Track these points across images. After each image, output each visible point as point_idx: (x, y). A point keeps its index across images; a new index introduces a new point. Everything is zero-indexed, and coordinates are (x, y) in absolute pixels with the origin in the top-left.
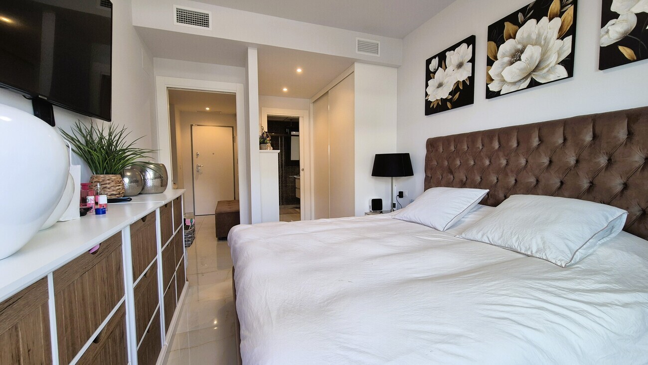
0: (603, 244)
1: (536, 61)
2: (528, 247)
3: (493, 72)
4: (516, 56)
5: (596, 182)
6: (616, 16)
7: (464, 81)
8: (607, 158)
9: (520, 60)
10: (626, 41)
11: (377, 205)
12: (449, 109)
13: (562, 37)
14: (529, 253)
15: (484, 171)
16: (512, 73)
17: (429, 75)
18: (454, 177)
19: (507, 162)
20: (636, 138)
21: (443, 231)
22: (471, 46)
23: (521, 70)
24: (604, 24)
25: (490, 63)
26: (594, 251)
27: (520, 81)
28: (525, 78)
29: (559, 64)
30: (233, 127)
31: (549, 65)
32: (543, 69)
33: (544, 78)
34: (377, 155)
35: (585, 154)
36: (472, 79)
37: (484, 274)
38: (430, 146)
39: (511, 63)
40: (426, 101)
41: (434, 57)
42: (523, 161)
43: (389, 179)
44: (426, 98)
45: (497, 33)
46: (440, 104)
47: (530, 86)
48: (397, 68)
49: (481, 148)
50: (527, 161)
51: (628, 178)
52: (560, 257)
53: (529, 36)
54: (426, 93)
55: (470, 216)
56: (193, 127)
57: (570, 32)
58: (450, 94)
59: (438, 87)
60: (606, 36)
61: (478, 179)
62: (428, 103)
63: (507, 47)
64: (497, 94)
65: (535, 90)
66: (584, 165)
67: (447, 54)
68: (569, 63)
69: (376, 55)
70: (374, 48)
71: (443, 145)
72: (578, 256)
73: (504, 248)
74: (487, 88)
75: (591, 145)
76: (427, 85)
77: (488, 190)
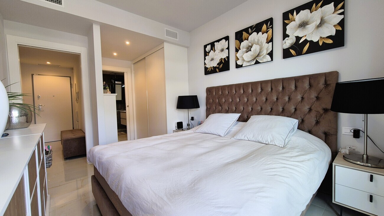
0: (293, 135)
1: (258, 51)
2: (266, 140)
3: (239, 55)
4: (249, 49)
5: (285, 108)
6: (288, 36)
7: (224, 58)
8: (288, 97)
9: (251, 51)
10: (292, 47)
11: (180, 126)
12: (218, 72)
13: (268, 42)
14: (267, 143)
15: (237, 105)
16: (248, 56)
17: (206, 54)
18: (222, 108)
19: (247, 99)
20: (298, 89)
21: (224, 136)
22: (227, 41)
23: (251, 55)
24: (284, 39)
25: (237, 50)
26: (290, 139)
27: (251, 61)
28: (253, 60)
29: (267, 54)
30: (70, 77)
31: (263, 54)
32: (261, 56)
33: (261, 60)
34: (179, 97)
35: (280, 96)
36: (228, 57)
37: (256, 155)
38: (208, 92)
39: (247, 52)
40: (205, 67)
41: (209, 44)
42: (255, 99)
43: (186, 110)
44: (205, 66)
45: (239, 36)
46: (213, 69)
47: (256, 63)
48: (187, 48)
49: (235, 93)
50: (256, 99)
51: (297, 106)
52: (280, 143)
53: (254, 40)
54: (205, 63)
55: (234, 128)
56: (34, 76)
57: (270, 40)
58: (218, 64)
59: (211, 61)
60: (285, 44)
61: (234, 108)
62: (206, 69)
63: (244, 44)
64: (241, 66)
65: (258, 66)
66: (280, 100)
67: (215, 43)
68: (271, 54)
69: (176, 39)
70: (175, 35)
71: (215, 91)
72: (286, 142)
73: (255, 142)
74: (236, 63)
75: (282, 92)
76: (205, 59)
77: (240, 114)
